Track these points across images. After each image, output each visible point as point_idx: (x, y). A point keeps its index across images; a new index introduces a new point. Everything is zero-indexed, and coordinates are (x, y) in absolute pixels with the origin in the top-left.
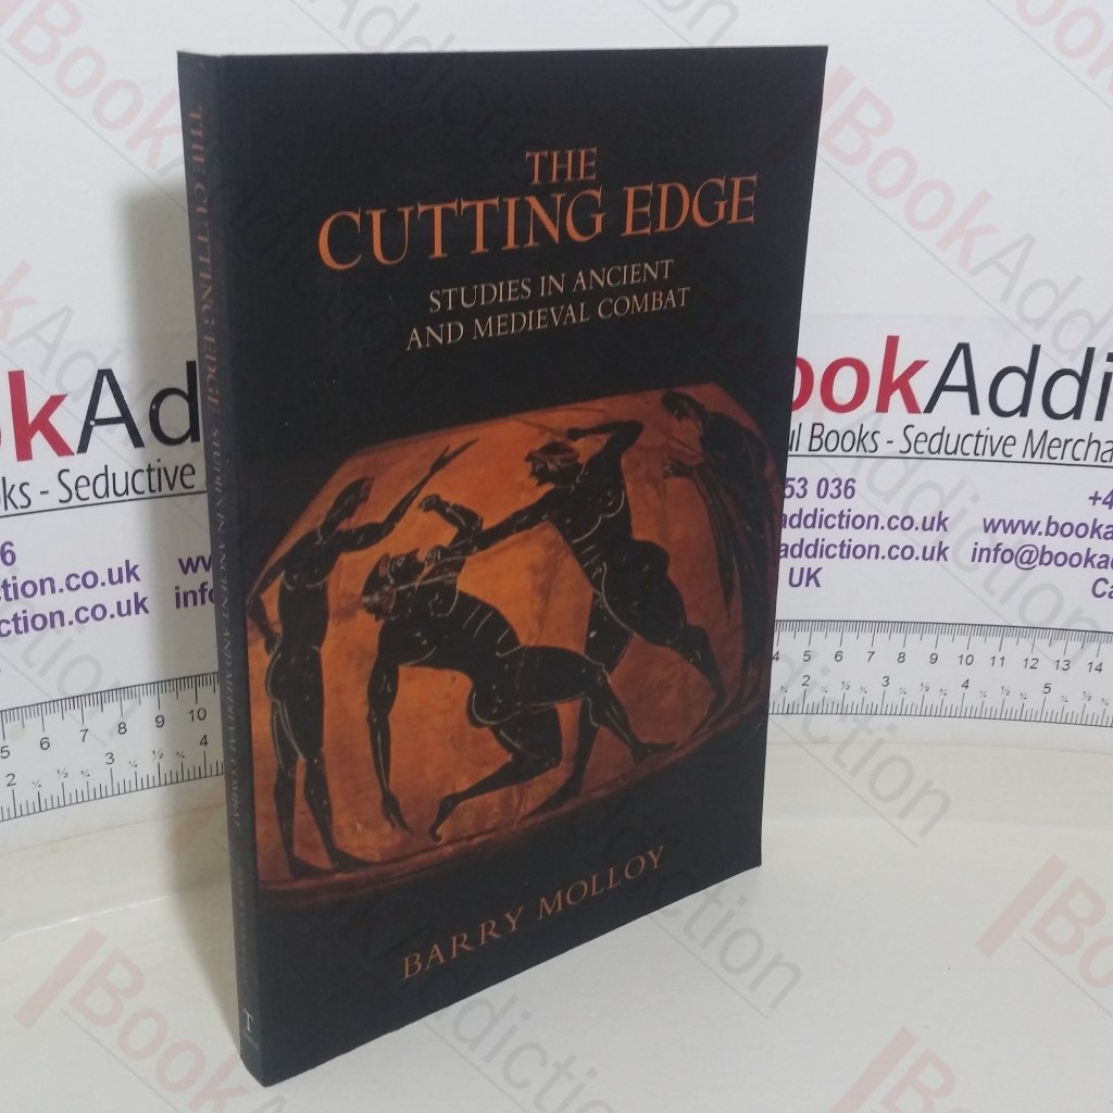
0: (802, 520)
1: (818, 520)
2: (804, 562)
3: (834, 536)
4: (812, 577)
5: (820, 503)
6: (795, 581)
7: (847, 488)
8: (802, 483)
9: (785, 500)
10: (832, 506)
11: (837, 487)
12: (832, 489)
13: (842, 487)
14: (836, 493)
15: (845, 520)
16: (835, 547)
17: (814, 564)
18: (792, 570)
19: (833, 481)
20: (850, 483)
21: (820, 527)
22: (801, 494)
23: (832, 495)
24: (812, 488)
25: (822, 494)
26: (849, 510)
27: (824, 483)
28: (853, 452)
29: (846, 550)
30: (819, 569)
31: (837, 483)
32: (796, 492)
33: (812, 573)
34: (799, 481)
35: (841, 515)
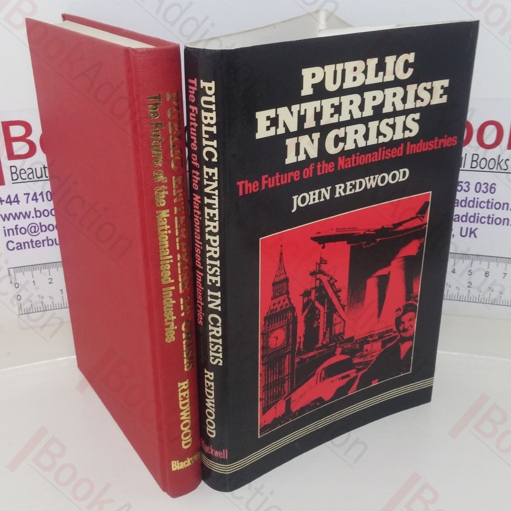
0: (466, 203)
1: (476, 203)
2: (468, 225)
3: (485, 212)
4: (473, 232)
5: (477, 195)
6: (464, 234)
7: (492, 188)
8: (467, 184)
9: (458, 193)
10: (483, 197)
11: (486, 187)
12: (483, 188)
13: (489, 188)
14: (485, 190)
15: (490, 204)
16: (485, 218)
17: (473, 226)
18: (462, 228)
19: (484, 184)
20: (493, 186)
21: (477, 207)
22: (467, 189)
23: (483, 191)
24: (472, 187)
25: (478, 190)
26: (493, 200)
27: (478, 185)
28: (494, 170)
29: (491, 220)
30: (476, 229)
31: (486, 185)
32: (464, 188)
33: (473, 230)
34: (465, 183)
35: (488, 202)
